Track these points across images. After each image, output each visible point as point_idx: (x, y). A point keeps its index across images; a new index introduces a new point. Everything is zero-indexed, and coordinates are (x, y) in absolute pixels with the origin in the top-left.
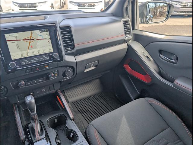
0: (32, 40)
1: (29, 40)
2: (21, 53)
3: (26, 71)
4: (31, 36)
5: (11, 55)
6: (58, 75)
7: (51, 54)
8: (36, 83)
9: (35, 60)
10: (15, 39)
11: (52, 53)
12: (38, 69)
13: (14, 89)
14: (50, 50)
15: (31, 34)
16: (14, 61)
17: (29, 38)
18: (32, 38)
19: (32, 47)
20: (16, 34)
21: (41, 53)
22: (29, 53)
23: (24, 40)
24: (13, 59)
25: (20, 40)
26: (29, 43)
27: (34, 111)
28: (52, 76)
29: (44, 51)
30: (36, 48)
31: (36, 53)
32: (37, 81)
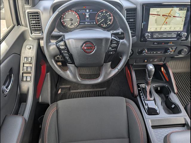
0: (169, 16)
1: (167, 16)
2: (156, 26)
3: (154, 43)
4: (170, 12)
5: (148, 27)
6: (174, 52)
7: (179, 33)
8: (155, 54)
9: (165, 35)
10: (157, 14)
11: (181, 32)
12: (163, 43)
13: (137, 54)
14: (180, 28)
15: (171, 11)
16: (149, 32)
17: (167, 15)
18: (170, 15)
19: (167, 23)
20: (158, 9)
21: (172, 30)
22: (162, 28)
23: (163, 15)
24: (148, 31)
25: (160, 15)
26: (165, 19)
27: (151, 78)
28: (170, 51)
29: (175, 28)
30: (169, 24)
31: (168, 29)
32: (156, 52)
